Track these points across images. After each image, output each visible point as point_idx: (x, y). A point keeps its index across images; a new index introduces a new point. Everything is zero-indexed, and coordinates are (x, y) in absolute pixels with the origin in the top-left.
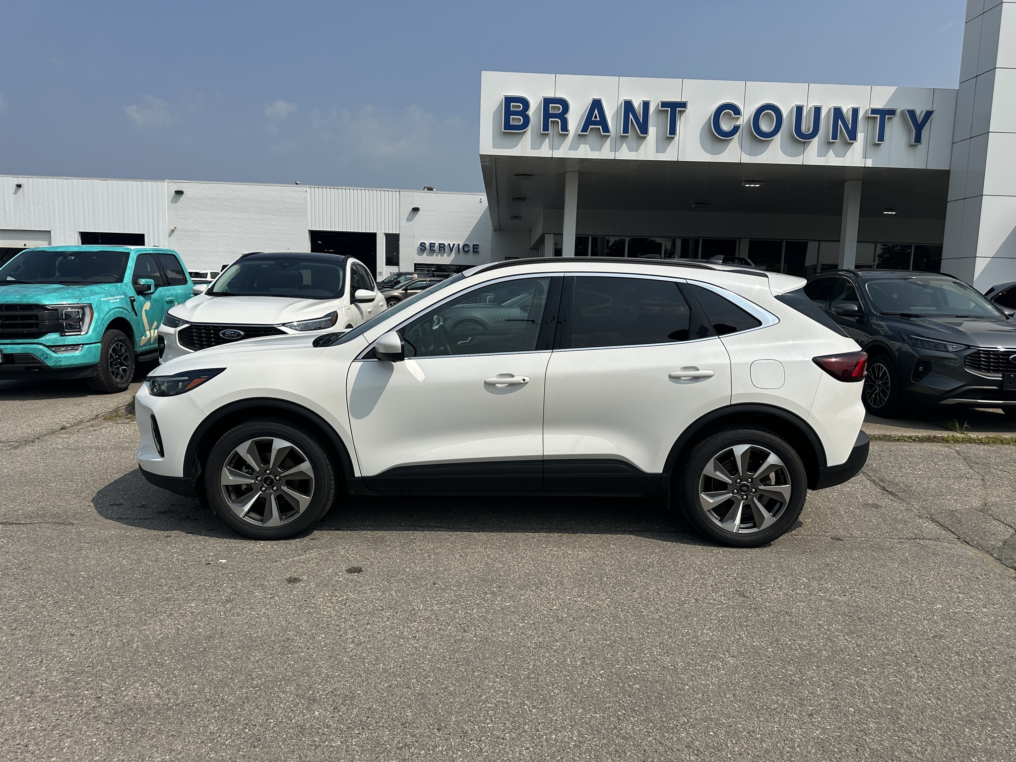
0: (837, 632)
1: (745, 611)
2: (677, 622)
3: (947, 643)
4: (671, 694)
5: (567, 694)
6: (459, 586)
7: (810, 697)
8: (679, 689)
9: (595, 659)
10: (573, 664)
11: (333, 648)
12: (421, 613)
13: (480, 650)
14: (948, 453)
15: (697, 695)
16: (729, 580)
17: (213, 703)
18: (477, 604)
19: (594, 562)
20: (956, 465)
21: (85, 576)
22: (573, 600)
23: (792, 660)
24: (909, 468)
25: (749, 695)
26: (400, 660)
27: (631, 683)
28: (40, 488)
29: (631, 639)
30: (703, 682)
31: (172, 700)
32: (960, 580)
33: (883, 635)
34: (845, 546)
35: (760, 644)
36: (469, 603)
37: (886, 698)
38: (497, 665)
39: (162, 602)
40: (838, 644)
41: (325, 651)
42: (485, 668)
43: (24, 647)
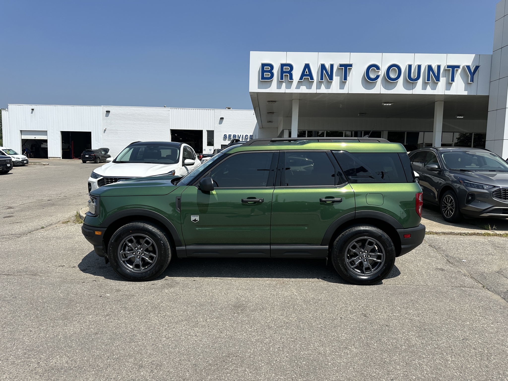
0: (412, 336)
1: (365, 324)
2: (329, 330)
3: (469, 343)
4: (321, 367)
5: (268, 366)
6: (222, 309)
7: (393, 370)
8: (326, 365)
9: (285, 348)
10: (273, 351)
11: (155, 340)
12: (201, 323)
13: (227, 342)
14: (484, 241)
15: (335, 368)
16: (359, 308)
17: (93, 367)
18: (230, 319)
19: (291, 298)
20: (487, 248)
21: (41, 302)
22: (278, 318)
23: (387, 350)
24: (462, 249)
25: (361, 369)
26: (187, 347)
27: (301, 361)
28: (27, 257)
29: (305, 338)
30: (339, 361)
31: (73, 365)
32: (481, 309)
33: (436, 338)
34: (422, 290)
35: (371, 342)
36: (225, 318)
37: (433, 372)
38: (235, 350)
39: (76, 315)
40: (412, 342)
41: (151, 342)
42: (229, 352)
43: (7, 337)
